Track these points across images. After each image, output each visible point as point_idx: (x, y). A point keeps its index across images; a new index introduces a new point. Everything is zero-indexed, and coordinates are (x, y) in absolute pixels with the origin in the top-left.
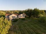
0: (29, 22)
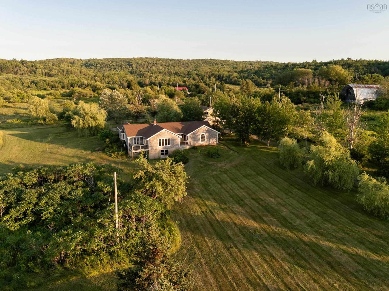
0: (235, 167)
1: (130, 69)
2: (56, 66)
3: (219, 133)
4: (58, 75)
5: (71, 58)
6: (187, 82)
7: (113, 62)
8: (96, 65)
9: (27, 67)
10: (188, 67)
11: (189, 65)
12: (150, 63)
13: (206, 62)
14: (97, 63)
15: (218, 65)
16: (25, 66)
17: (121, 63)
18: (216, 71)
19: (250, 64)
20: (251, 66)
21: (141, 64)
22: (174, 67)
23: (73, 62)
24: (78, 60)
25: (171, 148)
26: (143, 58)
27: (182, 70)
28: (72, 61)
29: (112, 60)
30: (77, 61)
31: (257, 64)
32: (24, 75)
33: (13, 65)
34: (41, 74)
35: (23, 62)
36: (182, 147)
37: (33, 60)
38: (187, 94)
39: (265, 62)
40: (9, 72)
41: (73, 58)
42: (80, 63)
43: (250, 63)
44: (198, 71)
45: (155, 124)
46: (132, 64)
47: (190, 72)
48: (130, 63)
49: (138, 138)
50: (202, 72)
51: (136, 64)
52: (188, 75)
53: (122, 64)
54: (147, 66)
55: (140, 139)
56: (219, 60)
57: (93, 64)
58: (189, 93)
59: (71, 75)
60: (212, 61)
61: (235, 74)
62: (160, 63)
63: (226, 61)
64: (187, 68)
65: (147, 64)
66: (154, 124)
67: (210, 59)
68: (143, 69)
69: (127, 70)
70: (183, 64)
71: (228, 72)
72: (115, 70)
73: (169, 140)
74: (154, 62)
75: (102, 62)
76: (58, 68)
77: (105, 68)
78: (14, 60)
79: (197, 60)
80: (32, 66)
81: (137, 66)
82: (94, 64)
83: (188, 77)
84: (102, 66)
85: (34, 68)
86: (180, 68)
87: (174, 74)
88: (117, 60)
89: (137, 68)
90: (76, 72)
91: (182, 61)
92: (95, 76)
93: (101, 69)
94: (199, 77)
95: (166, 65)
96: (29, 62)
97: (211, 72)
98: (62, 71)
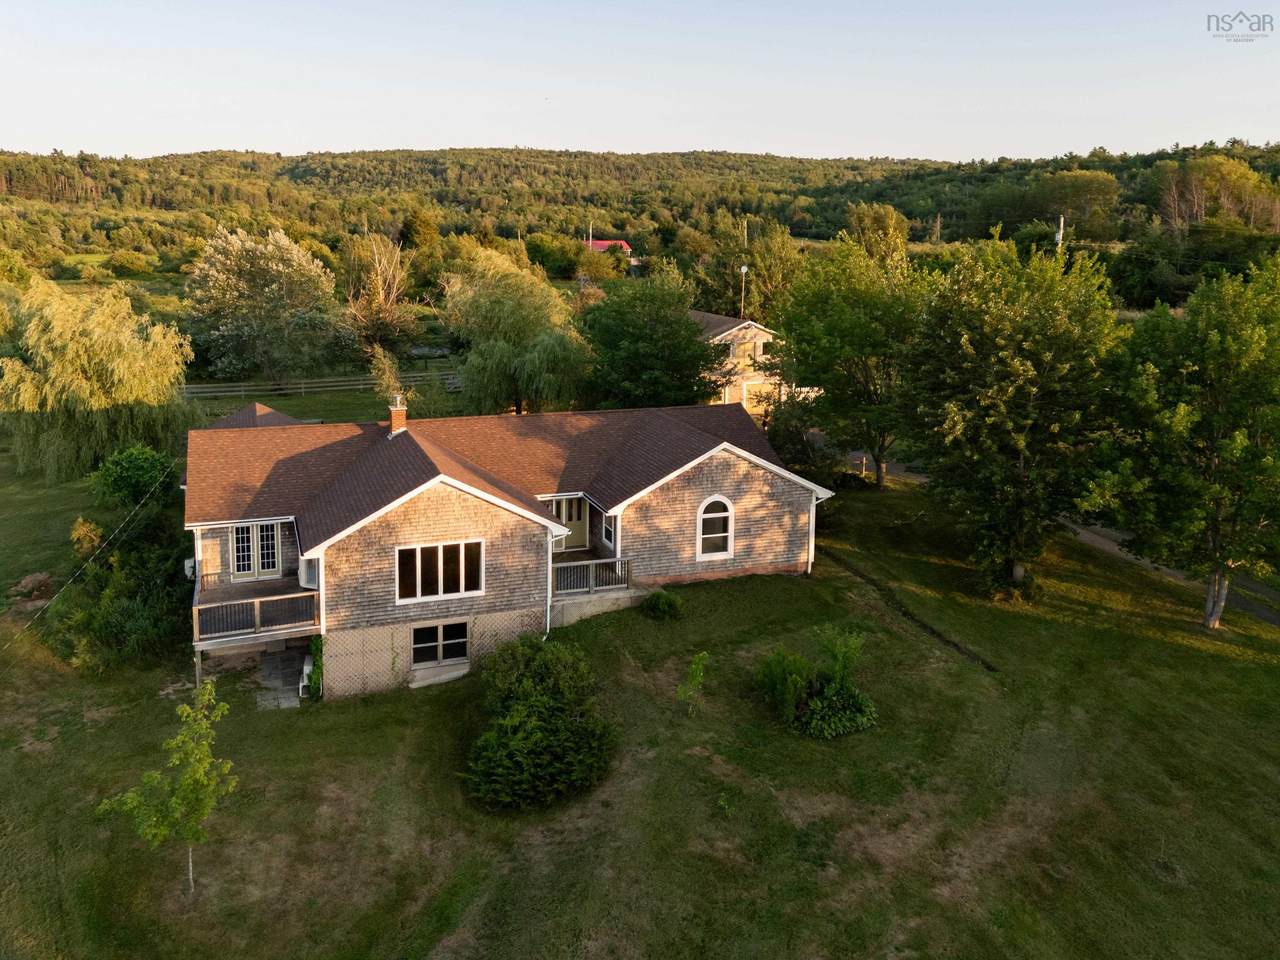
1: (438, 186)
2: (192, 176)
3: (825, 494)
4: (192, 205)
5: (247, 152)
6: (628, 227)
7: (382, 162)
8: (328, 171)
9: (94, 178)
10: (634, 179)
11: (637, 173)
12: (505, 166)
13: (694, 161)
14: (329, 166)
15: (737, 171)
16: (86, 175)
17: (408, 165)
18: (733, 190)
19: (854, 168)
20: (856, 172)
21: (475, 169)
22: (586, 177)
23: (251, 164)
24: (268, 157)
25: (492, 609)
26: (482, 150)
27: (613, 186)
28: (250, 160)
29: (378, 157)
30: (264, 160)
31: (878, 167)
32: (81, 203)
33: (49, 172)
34: (139, 201)
35: (84, 161)
36: (568, 601)
37: (119, 156)
38: (628, 263)
39: (903, 162)
40: (36, 193)
41: (253, 152)
42: (276, 167)
43: (854, 166)
44: (671, 191)
45: (398, 430)
46: (445, 170)
47: (641, 193)
48: (439, 167)
49: (267, 532)
50: (683, 194)
51: (457, 170)
52: (634, 202)
53: (410, 169)
54: (496, 176)
55: (278, 534)
56: (742, 155)
57: (315, 169)
58: (634, 262)
59: (236, 203)
60: (718, 158)
61: (803, 201)
62: (538, 165)
63: (769, 159)
64: (629, 181)
65: (495, 168)
66: (389, 429)
67: (712, 153)
68: (481, 184)
69: (428, 190)
70: (618, 169)
71: (778, 193)
72: (387, 190)
73: (473, 551)
74: (519, 163)
75: (344, 162)
76: (194, 181)
77: (353, 184)
78: (57, 157)
79: (667, 156)
80: (113, 175)
81: (461, 176)
82: (318, 170)
83: (632, 212)
84: (346, 175)
85: (118, 182)
86: (608, 183)
87: (583, 198)
88: (397, 157)
89: (459, 181)
90: (254, 195)
91: (613, 159)
92: (312, 207)
93: (343, 185)
94: (671, 210)
95: (557, 173)
96: (104, 160)
97: (716, 193)
98: (207, 192)
